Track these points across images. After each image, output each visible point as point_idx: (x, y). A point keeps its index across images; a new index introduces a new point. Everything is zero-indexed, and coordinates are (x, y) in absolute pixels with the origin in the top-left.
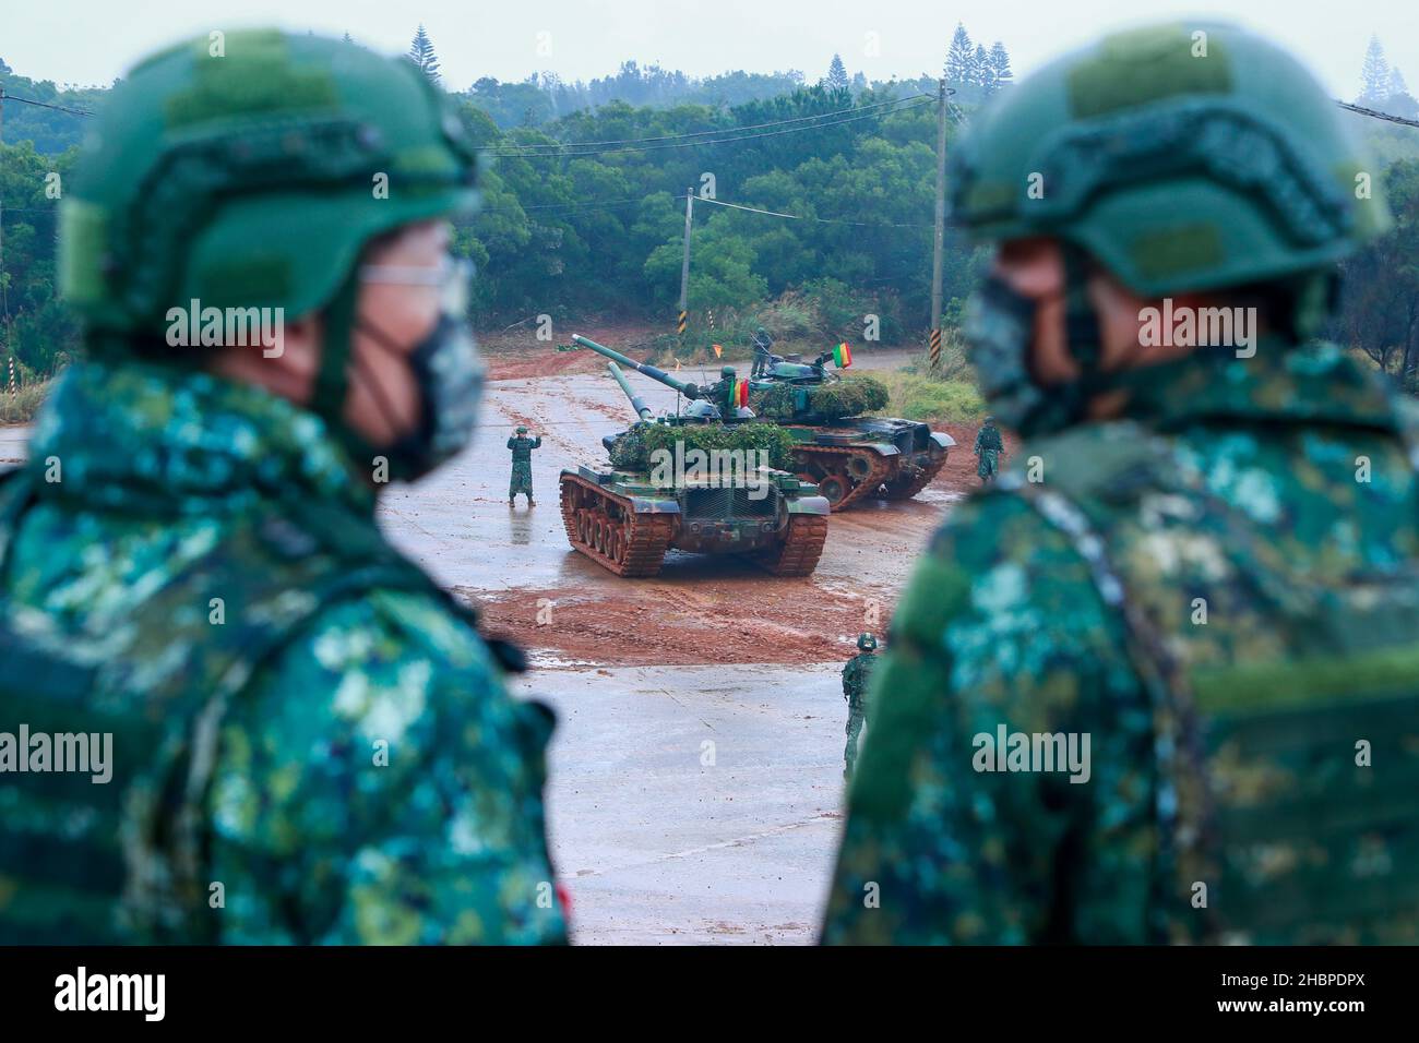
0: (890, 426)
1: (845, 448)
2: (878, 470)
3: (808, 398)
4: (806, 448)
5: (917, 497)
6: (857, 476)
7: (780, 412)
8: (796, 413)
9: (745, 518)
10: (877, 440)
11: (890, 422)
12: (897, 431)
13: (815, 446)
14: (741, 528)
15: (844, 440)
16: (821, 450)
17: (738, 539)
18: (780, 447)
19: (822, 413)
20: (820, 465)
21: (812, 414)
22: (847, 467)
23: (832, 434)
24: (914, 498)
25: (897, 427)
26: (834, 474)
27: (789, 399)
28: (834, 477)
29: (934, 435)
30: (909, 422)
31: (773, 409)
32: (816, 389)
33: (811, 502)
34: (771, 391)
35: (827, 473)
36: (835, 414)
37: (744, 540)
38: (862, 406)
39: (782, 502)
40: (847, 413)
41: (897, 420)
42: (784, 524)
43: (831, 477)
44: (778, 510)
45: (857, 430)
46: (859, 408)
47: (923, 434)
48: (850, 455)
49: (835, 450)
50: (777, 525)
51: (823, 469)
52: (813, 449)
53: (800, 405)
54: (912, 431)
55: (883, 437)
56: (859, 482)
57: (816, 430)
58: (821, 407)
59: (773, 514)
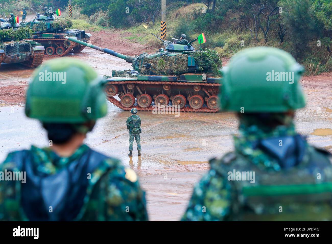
0: (75, 32)
1: (63, 38)
2: (73, 44)
3: (51, 25)
4: (51, 39)
5: (82, 51)
6: (67, 46)
7: (42, 29)
8: (47, 30)
9: (22, 53)
10: (71, 36)
11: (74, 31)
12: (77, 33)
13: (54, 38)
14: (21, 56)
15: (62, 36)
16: (56, 39)
17: (21, 59)
18: (29, 33)
19: (55, 29)
20: (56, 44)
21: (52, 29)
22: (64, 44)
23: (59, 35)
24: (81, 52)
25: (77, 32)
26: (60, 46)
27: (45, 26)
28: (60, 47)
29: (86, 33)
30: (80, 30)
31: (40, 29)
32: (53, 22)
33: (39, 47)
34: (40, 24)
35: (58, 46)
36: (58, 29)
37: (22, 59)
38: (66, 26)
39: (32, 48)
40: (62, 29)
41: (76, 30)
42: (33, 54)
43: (59, 47)
44: (31, 50)
45: (66, 33)
46: (65, 27)
47: (83, 33)
48: (65, 41)
49: (60, 39)
50: (31, 54)
51: (56, 45)
52: (53, 39)
53: (48, 27)
54: (81, 33)
55: (73, 35)
56: (67, 48)
57: (54, 34)
58: (55, 27)
59: (30, 51)
